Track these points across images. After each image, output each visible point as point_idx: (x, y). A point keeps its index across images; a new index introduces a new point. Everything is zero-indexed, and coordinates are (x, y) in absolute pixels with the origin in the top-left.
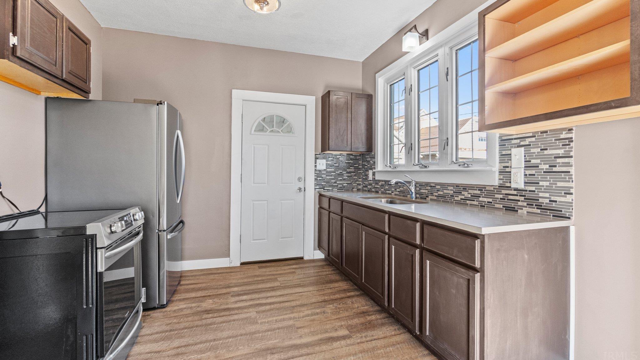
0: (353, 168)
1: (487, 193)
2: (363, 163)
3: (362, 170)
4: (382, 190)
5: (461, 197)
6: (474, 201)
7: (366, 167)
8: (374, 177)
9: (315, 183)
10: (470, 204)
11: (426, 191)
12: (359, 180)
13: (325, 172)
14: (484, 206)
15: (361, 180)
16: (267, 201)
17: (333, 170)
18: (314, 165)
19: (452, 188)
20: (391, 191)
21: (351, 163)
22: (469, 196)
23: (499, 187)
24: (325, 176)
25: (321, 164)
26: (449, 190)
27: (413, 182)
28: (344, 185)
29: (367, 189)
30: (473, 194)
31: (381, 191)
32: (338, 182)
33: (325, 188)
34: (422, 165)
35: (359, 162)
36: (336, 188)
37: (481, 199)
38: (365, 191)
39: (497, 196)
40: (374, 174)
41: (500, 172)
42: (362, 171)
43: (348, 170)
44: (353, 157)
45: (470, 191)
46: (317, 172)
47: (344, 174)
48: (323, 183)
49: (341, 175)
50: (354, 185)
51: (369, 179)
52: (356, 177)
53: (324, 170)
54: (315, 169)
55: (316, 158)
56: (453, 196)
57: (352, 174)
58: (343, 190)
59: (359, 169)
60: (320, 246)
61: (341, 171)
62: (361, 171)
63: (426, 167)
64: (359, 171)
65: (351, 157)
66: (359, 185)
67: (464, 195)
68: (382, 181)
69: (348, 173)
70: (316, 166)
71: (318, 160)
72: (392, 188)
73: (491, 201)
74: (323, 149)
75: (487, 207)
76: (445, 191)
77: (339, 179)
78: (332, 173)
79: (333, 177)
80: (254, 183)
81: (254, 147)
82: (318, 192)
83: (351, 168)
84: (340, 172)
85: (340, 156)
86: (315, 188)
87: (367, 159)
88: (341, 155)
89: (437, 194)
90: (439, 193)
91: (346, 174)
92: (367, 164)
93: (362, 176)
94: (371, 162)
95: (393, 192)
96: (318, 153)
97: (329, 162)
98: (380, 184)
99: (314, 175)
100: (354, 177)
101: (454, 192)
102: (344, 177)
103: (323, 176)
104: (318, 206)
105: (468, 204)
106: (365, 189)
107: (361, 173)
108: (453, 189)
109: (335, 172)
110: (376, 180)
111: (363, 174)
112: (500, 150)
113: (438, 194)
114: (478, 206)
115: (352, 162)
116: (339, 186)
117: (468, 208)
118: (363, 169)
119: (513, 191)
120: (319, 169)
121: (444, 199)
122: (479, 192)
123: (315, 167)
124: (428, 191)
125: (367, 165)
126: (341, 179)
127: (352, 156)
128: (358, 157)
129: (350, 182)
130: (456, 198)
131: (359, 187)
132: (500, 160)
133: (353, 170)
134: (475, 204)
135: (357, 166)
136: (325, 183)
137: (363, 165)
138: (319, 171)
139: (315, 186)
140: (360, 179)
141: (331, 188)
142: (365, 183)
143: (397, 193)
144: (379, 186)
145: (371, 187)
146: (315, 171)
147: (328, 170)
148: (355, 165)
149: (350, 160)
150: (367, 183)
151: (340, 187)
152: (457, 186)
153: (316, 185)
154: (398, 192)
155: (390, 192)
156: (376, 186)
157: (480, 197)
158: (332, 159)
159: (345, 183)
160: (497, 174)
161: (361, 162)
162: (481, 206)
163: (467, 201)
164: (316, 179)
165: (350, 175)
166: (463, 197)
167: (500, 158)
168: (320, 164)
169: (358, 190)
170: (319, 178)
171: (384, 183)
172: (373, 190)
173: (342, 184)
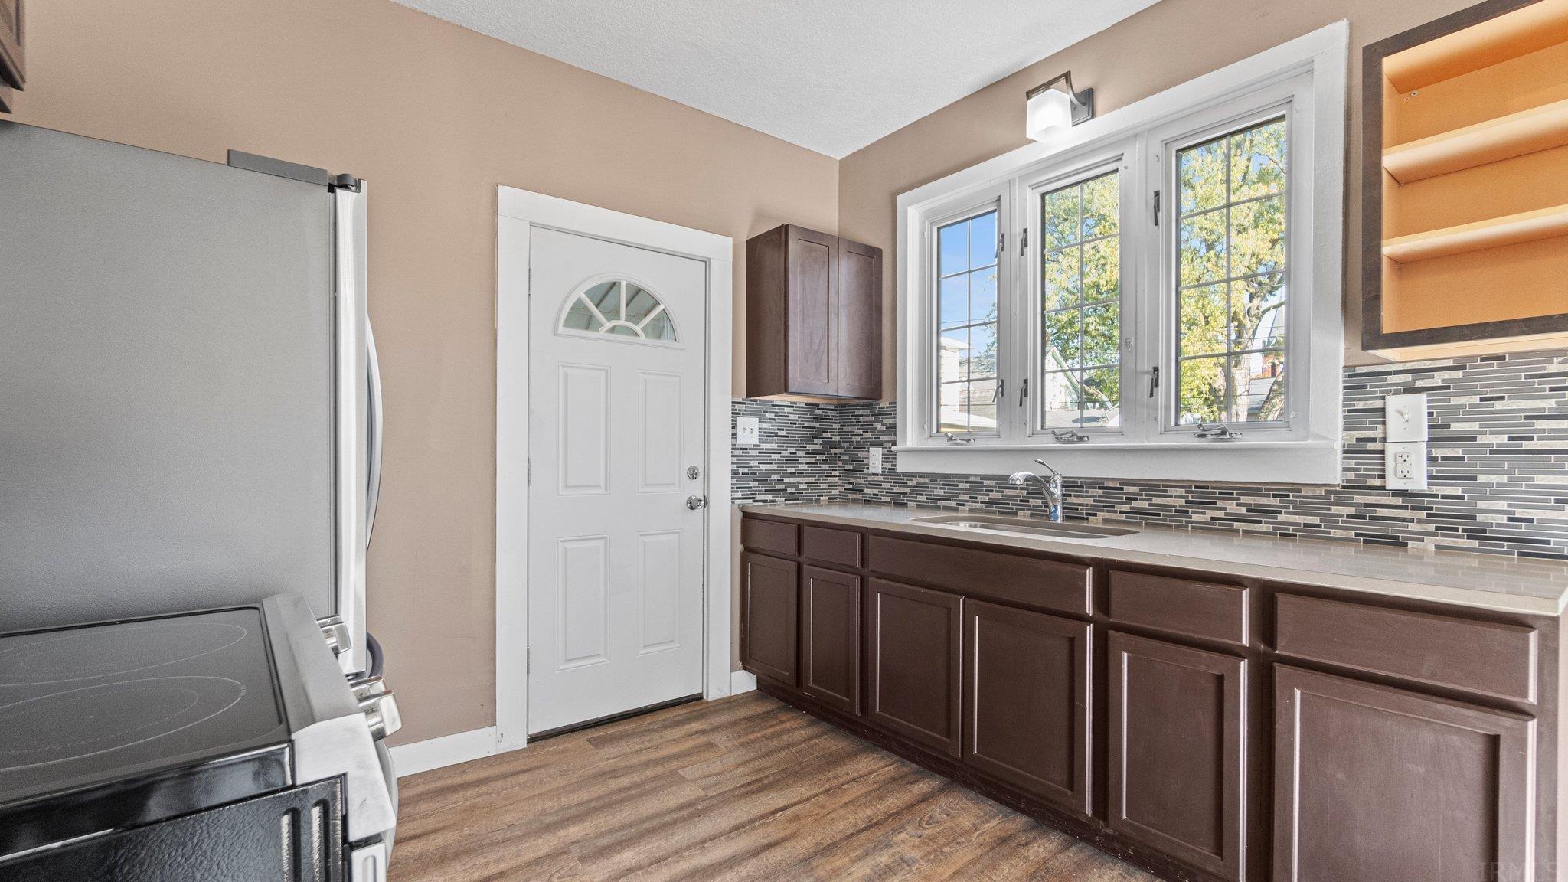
0: (820, 441)
1: (1301, 502)
2: (845, 429)
3: (842, 448)
4: (924, 498)
5: (1210, 514)
6: (1260, 522)
7: (858, 439)
8: (889, 466)
9: (732, 484)
10: (1245, 532)
11: (1090, 501)
12: (834, 473)
13: (755, 453)
14: (1295, 536)
15: (837, 473)
16: (603, 540)
17: (775, 446)
18: (730, 431)
19: (1182, 492)
20: (954, 501)
21: (815, 428)
22: (1244, 510)
23: (1344, 487)
24: (756, 463)
25: (748, 431)
26: (1171, 496)
27: (1057, 477)
28: (802, 486)
29: (860, 497)
30: (1256, 505)
31: (915, 501)
32: (786, 480)
33: (758, 498)
34: (1070, 435)
35: (834, 426)
36: (781, 497)
37: (1281, 518)
38: (855, 501)
39: (1335, 510)
40: (890, 457)
41: (1345, 452)
42: (843, 451)
43: (810, 447)
44: (820, 412)
45: (1244, 499)
46: (737, 453)
47: (801, 457)
48: (751, 484)
49: (792, 459)
50: (823, 486)
51: (871, 471)
52: (827, 467)
53: (754, 445)
54: (733, 445)
55: (736, 414)
56: (1187, 512)
57: (818, 457)
58: (798, 500)
59: (833, 445)
60: (745, 659)
61: (793, 450)
62: (838, 451)
63: (1081, 439)
64: (833, 451)
65: (817, 412)
66: (833, 485)
67: (1224, 509)
68: (921, 475)
69: (809, 454)
70: (734, 436)
71: (739, 419)
72: (959, 493)
73: (1318, 523)
74: (755, 388)
75: (1300, 536)
76: (1156, 500)
77: (790, 470)
78: (773, 456)
79: (774, 466)
80: (566, 486)
81: (566, 375)
82: (741, 508)
83: (816, 441)
84: (791, 453)
85: (791, 410)
86: (732, 499)
87: (861, 419)
88: (793, 407)
89: (1127, 508)
90: (1134, 504)
91: (804, 457)
92: (861, 432)
93: (840, 463)
94: (879, 426)
95: (963, 505)
96: (740, 400)
97: (765, 426)
98: (914, 482)
99: (730, 459)
100: (823, 467)
101: (1187, 502)
102: (801, 467)
103: (751, 463)
104: (739, 548)
105: (1237, 531)
106: (850, 496)
107: (836, 454)
108: (1184, 494)
109: (780, 453)
110: (898, 474)
111: (846, 457)
112: (1345, 400)
113: (1131, 508)
114: (1275, 534)
115: (817, 425)
116: (789, 490)
117: (1237, 541)
118: (848, 445)
119: (1390, 498)
120: (743, 445)
121: (1152, 519)
122: (1277, 501)
123: (732, 438)
124: (1094, 501)
125: (862, 435)
126: (793, 470)
127: (818, 409)
128: (831, 413)
129: (812, 479)
130: (1195, 517)
131: (834, 492)
132: (1346, 423)
133: (820, 447)
134: (1265, 530)
135: (829, 435)
136: (756, 484)
137: (842, 433)
138: (741, 449)
139: (732, 492)
140: (836, 470)
141: (769, 497)
142: (852, 480)
143: (978, 506)
144: (908, 490)
145: (876, 491)
146: (732, 449)
147: (764, 446)
148: (825, 435)
149: (813, 422)
150: (862, 481)
151: (791, 493)
152: (1201, 486)
153: (735, 488)
154: (982, 502)
155: (953, 504)
156: (896, 489)
157: (1280, 513)
158: (772, 416)
159: (802, 483)
160: (1339, 455)
161: (837, 426)
162: (1281, 534)
163: (1235, 523)
164: (735, 473)
165: (813, 460)
166: (1221, 514)
167: (1345, 417)
168: (744, 429)
169: (832, 500)
170: (741, 470)
171: (927, 480)
172: (888, 499)
173: (795, 485)
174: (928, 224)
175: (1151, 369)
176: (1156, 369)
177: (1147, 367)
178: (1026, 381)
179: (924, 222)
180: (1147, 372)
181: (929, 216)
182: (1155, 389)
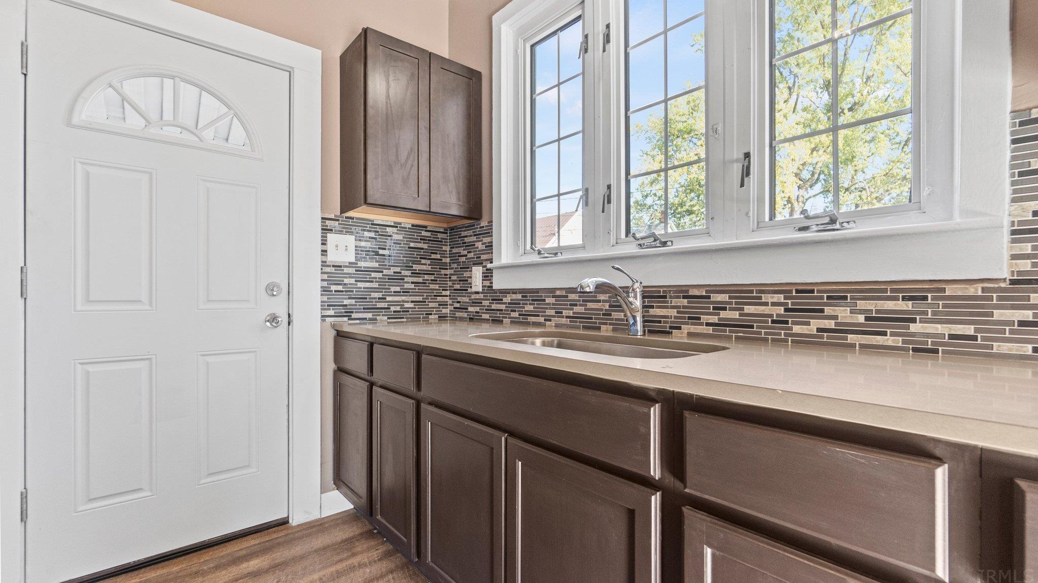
0: (428, 262)
1: (945, 306)
2: (454, 251)
3: (453, 268)
4: (516, 315)
5: (815, 324)
6: (885, 334)
7: (463, 259)
8: (487, 283)
9: (322, 302)
10: (862, 346)
11: (673, 313)
12: (444, 293)
13: (352, 270)
14: (937, 351)
15: (448, 293)
16: (147, 362)
17: (377, 265)
18: (319, 247)
19: (780, 298)
20: (542, 316)
21: (422, 249)
22: (861, 319)
23: (1013, 282)
24: (352, 281)
25: (342, 248)
26: (766, 304)
27: (637, 285)
28: (407, 305)
29: (465, 315)
30: (878, 311)
31: (509, 318)
32: (389, 299)
33: (354, 316)
34: (652, 239)
35: (444, 248)
36: (383, 315)
37: (914, 328)
38: (461, 319)
39: (998, 315)
40: (488, 275)
41: (1014, 232)
42: (452, 271)
43: (416, 267)
44: (429, 234)
45: (862, 305)
46: (328, 270)
47: (407, 276)
48: (346, 302)
49: (398, 278)
50: (431, 305)
51: (474, 289)
52: (437, 287)
53: (350, 263)
54: (323, 262)
55: (326, 230)
56: (787, 322)
57: (426, 277)
58: (403, 318)
59: (444, 266)
60: (340, 480)
61: (398, 269)
62: (448, 272)
63: (664, 244)
64: (443, 272)
65: (424, 233)
66: (444, 304)
67: (835, 317)
68: (514, 291)
69: (415, 274)
70: (324, 252)
71: (330, 236)
72: (547, 308)
73: (972, 333)
74: (347, 204)
75: (944, 352)
76: (749, 309)
77: (393, 289)
78: (373, 275)
79: (376, 285)
80: (88, 301)
81: (87, 176)
82: (333, 326)
83: (423, 261)
84: (394, 272)
85: (395, 230)
86: (322, 316)
87: (466, 240)
88: (397, 227)
89: (714, 319)
90: (723, 314)
91: (410, 276)
92: (465, 252)
93: (450, 283)
94: (480, 245)
95: (550, 320)
96: (332, 216)
97: (363, 244)
98: (507, 299)
99: (319, 276)
100: (432, 286)
101: (786, 310)
102: (406, 286)
103: (346, 281)
104: (331, 366)
105: (853, 346)
106: (458, 314)
107: (447, 275)
108: (782, 301)
109: (382, 272)
110: (495, 291)
111: (454, 278)
112: (1013, 158)
113: (719, 319)
114: (907, 350)
115: (425, 246)
116: (393, 309)
117: (852, 358)
118: (455, 266)
120: (336, 262)
121: (744, 332)
122: (908, 306)
123: (322, 255)
124: (678, 312)
125: (466, 256)
126: (398, 289)
127: (426, 231)
128: (440, 236)
129: (420, 298)
130: (797, 329)
131: (444, 311)
132: (1015, 192)
133: (429, 268)
134: (890, 343)
135: (438, 256)
136: (353, 302)
137: (452, 255)
138: (334, 266)
139: (322, 309)
140: (447, 290)
141: (370, 315)
142: (459, 299)
143: (564, 321)
144: (503, 307)
145: (478, 309)
146: (322, 266)
147: (362, 264)
148: (433, 256)
149: (420, 243)
150: (466, 299)
151: (394, 312)
152: (805, 290)
153: (325, 306)
154: (567, 317)
155: (541, 319)
156: (494, 306)
157: (913, 321)
158: (372, 235)
159: (408, 302)
160: (1006, 237)
161: (448, 248)
162: (914, 350)
163: (850, 336)
164: (325, 290)
165: (420, 280)
166: (831, 324)
167: (1013, 183)
168: (337, 246)
169: (442, 318)
170: (334, 288)
171: (519, 296)
172: (486, 316)
173: (400, 304)
174: (521, 42)
175: (742, 156)
176: (747, 155)
177: (738, 154)
178: (609, 187)
179: (517, 41)
180: (737, 161)
181: (522, 33)
182: (746, 179)
